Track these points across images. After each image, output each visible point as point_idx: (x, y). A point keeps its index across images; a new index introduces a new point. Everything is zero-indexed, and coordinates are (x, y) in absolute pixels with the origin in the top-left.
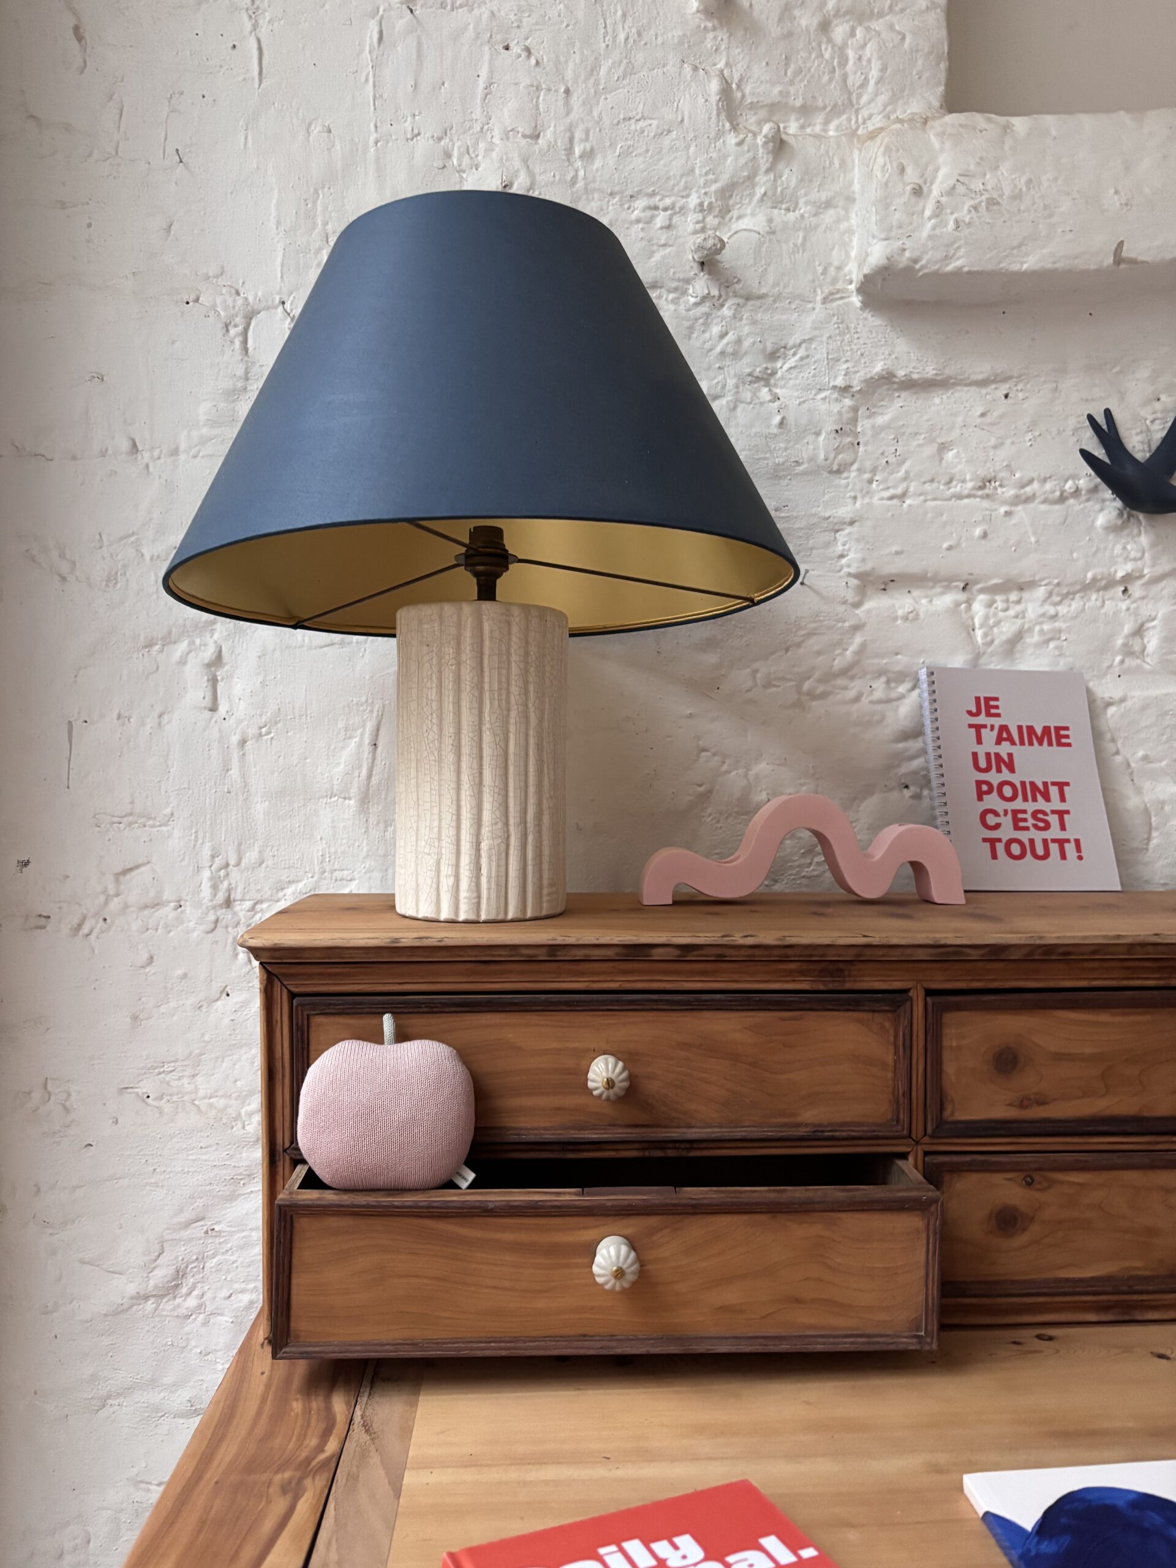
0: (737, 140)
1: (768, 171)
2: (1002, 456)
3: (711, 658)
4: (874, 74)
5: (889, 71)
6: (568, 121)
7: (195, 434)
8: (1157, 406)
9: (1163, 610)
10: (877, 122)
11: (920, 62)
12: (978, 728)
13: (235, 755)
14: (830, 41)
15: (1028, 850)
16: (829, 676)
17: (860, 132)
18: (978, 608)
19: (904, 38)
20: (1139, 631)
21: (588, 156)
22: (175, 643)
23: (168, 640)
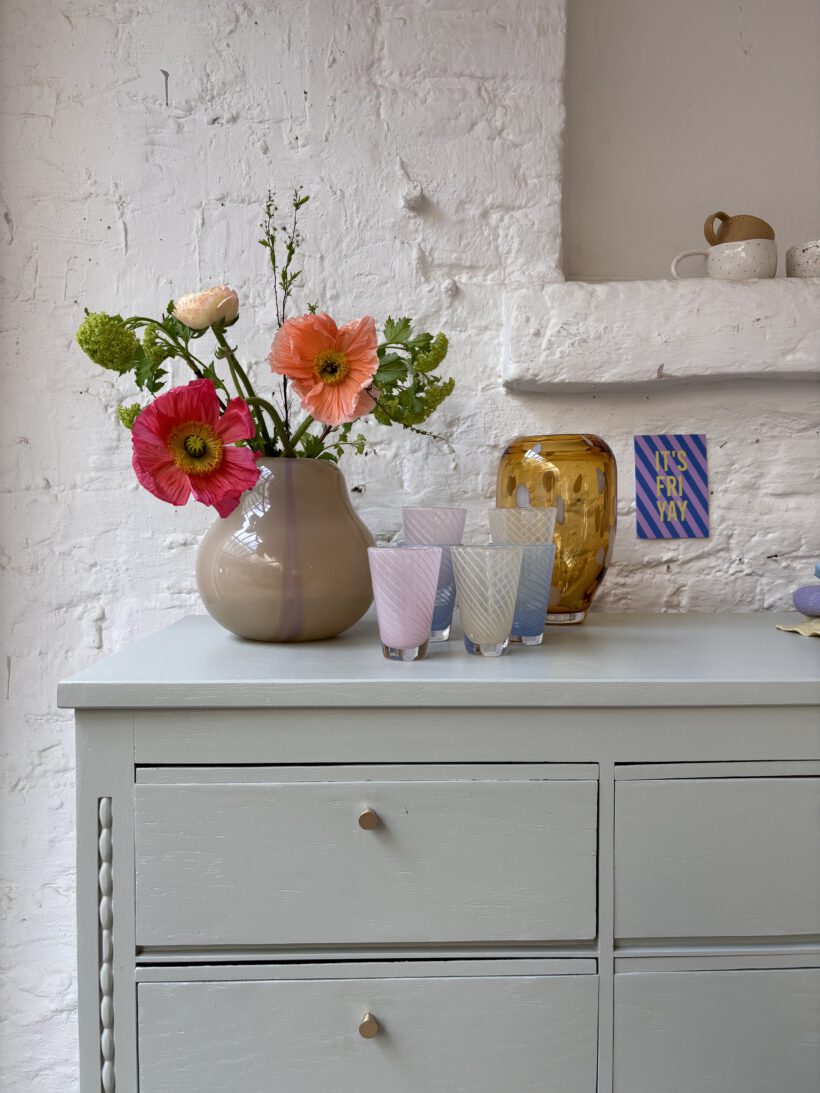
0: (429, 289)
1: (448, 307)
4: (515, 246)
5: (524, 245)
6: (322, 276)
7: (86, 476)
9: (690, 580)
10: (517, 277)
11: (544, 239)
14: (488, 224)
17: (506, 282)
19: (533, 224)
20: (676, 593)
22: (75, 606)
23: (71, 605)
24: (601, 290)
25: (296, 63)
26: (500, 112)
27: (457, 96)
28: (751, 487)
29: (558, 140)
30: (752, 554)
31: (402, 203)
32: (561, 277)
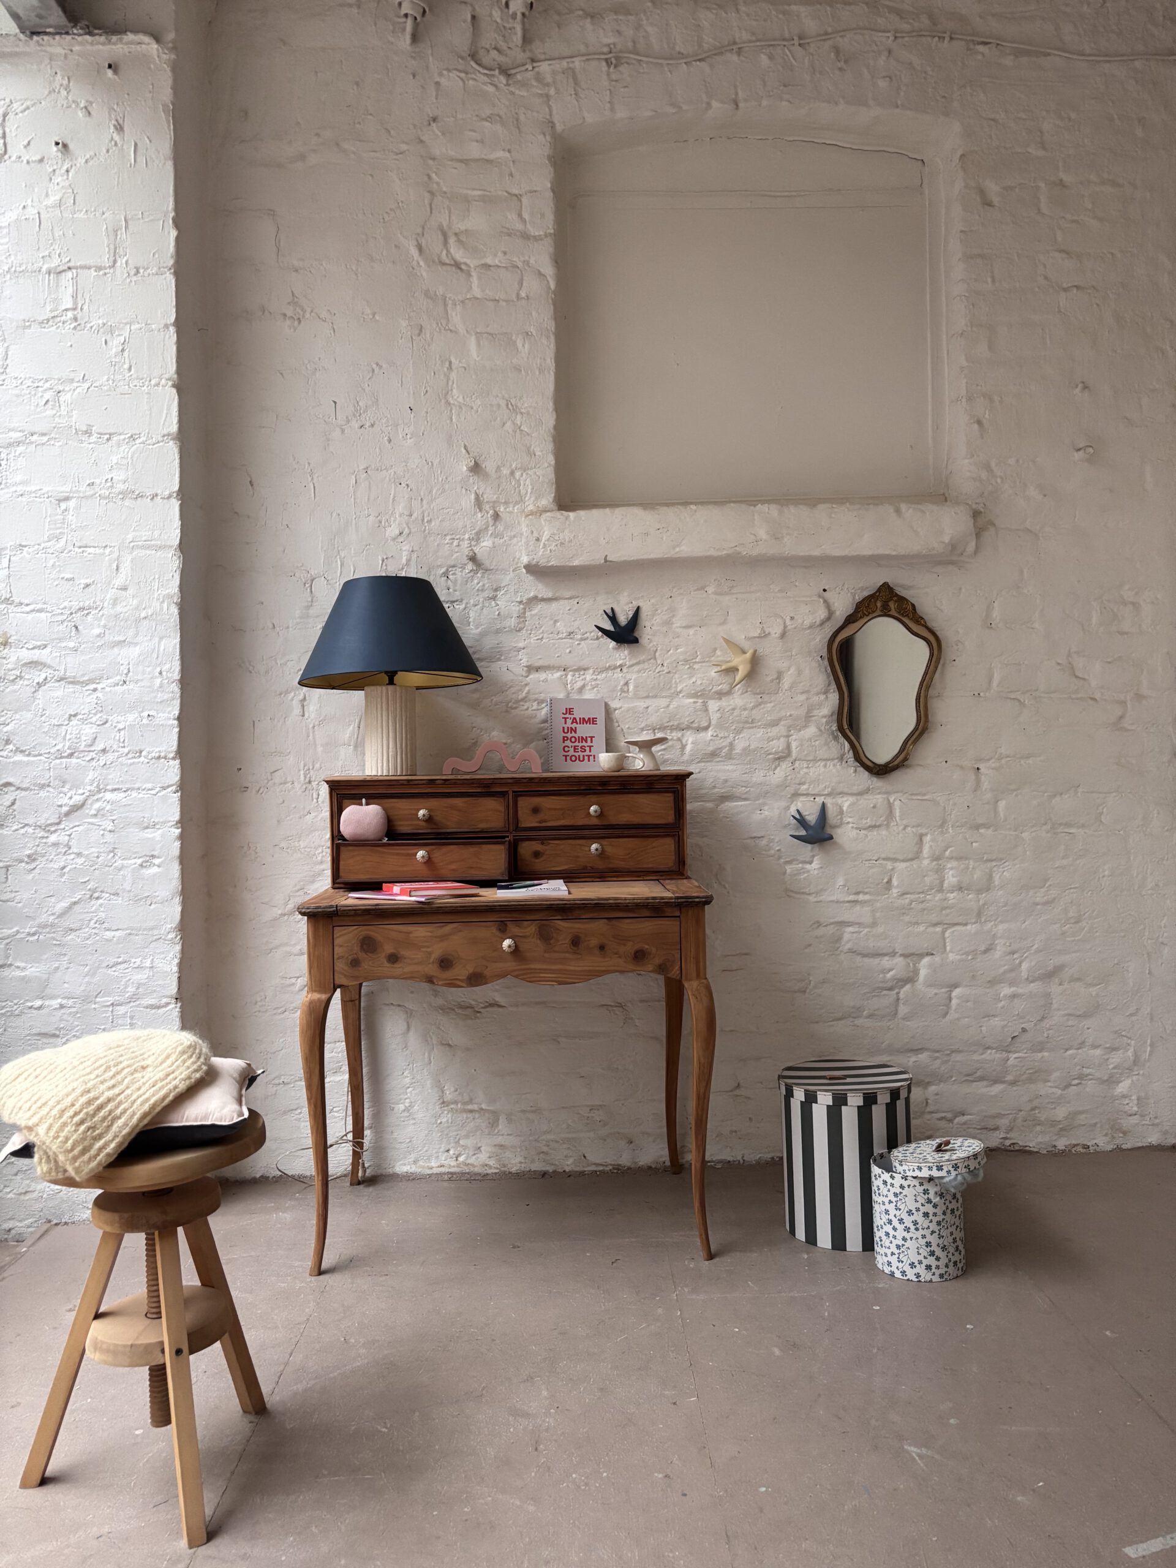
0: (481, 515)
1: (493, 525)
2: (576, 624)
3: (476, 695)
4: (529, 491)
5: (534, 490)
8: (631, 605)
9: (634, 676)
10: (531, 507)
11: (546, 486)
12: (566, 719)
13: (311, 731)
14: (514, 478)
15: (578, 758)
16: (518, 701)
17: (525, 510)
18: (569, 677)
19: (540, 477)
20: (627, 684)
21: (429, 522)
22: (290, 692)
23: (287, 692)
24: (572, 515)
25: (406, 394)
26: (519, 417)
27: (495, 409)
28: (668, 623)
29: (552, 431)
30: (668, 661)
31: (465, 468)
32: (555, 508)
